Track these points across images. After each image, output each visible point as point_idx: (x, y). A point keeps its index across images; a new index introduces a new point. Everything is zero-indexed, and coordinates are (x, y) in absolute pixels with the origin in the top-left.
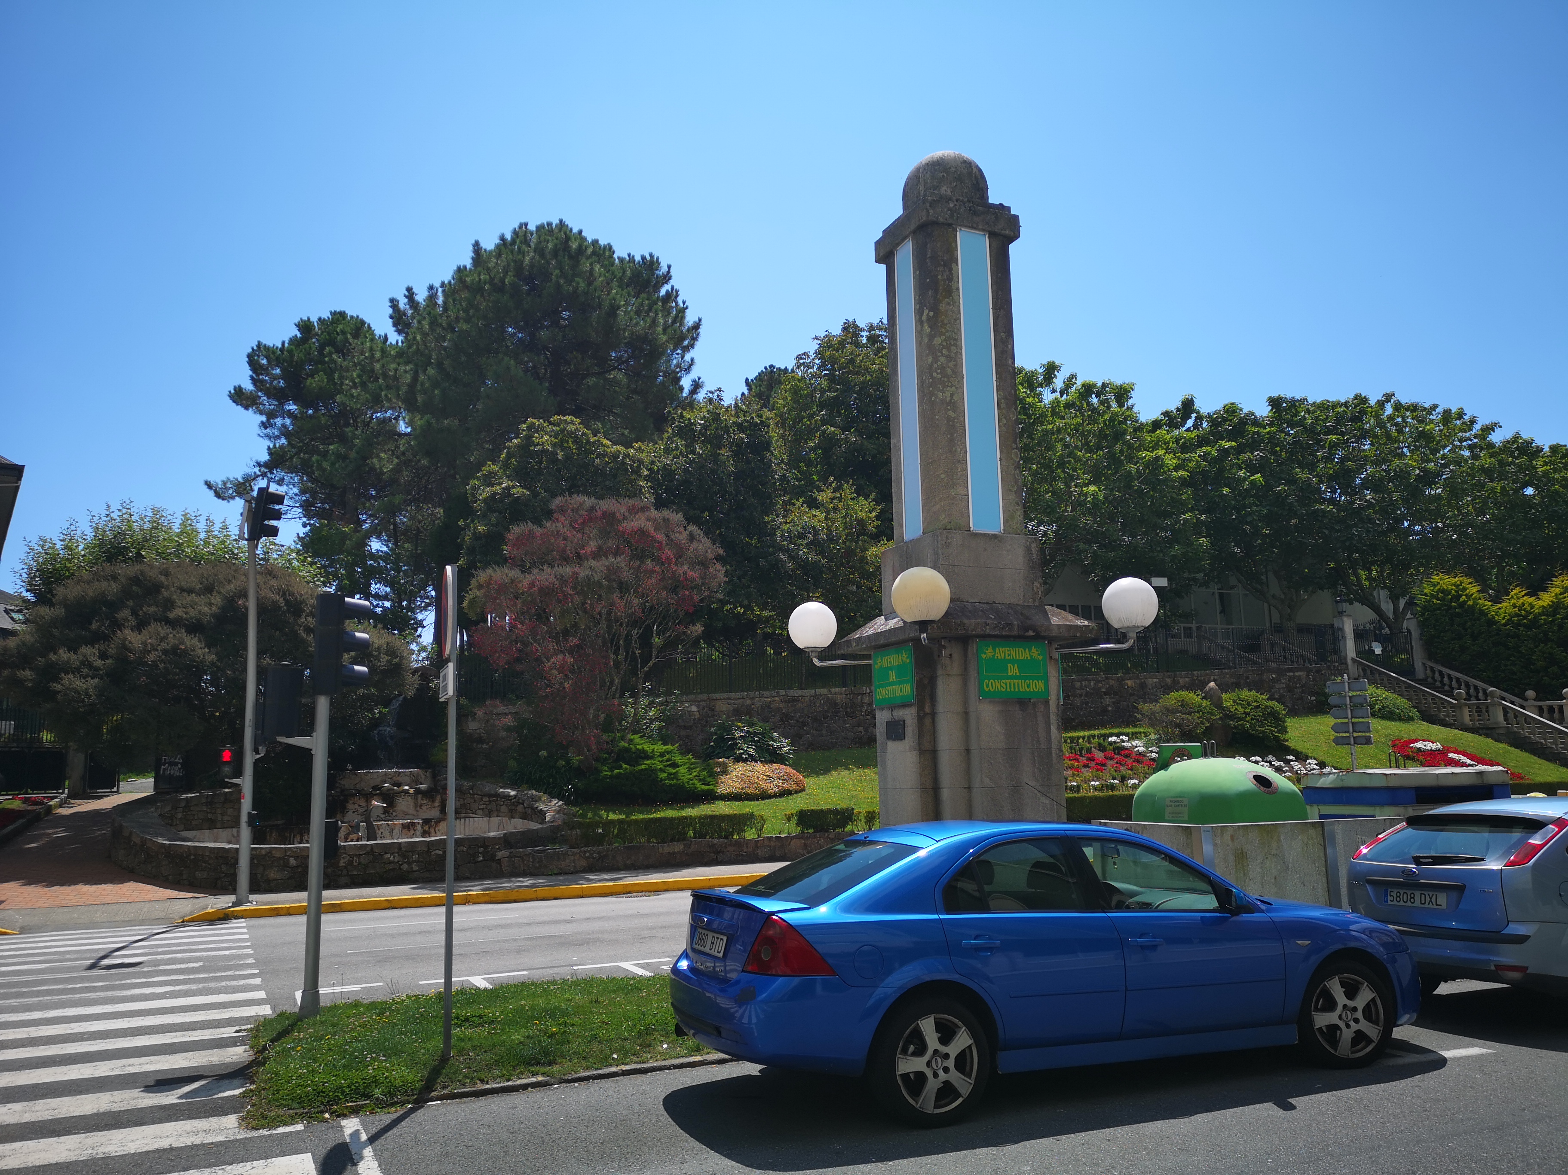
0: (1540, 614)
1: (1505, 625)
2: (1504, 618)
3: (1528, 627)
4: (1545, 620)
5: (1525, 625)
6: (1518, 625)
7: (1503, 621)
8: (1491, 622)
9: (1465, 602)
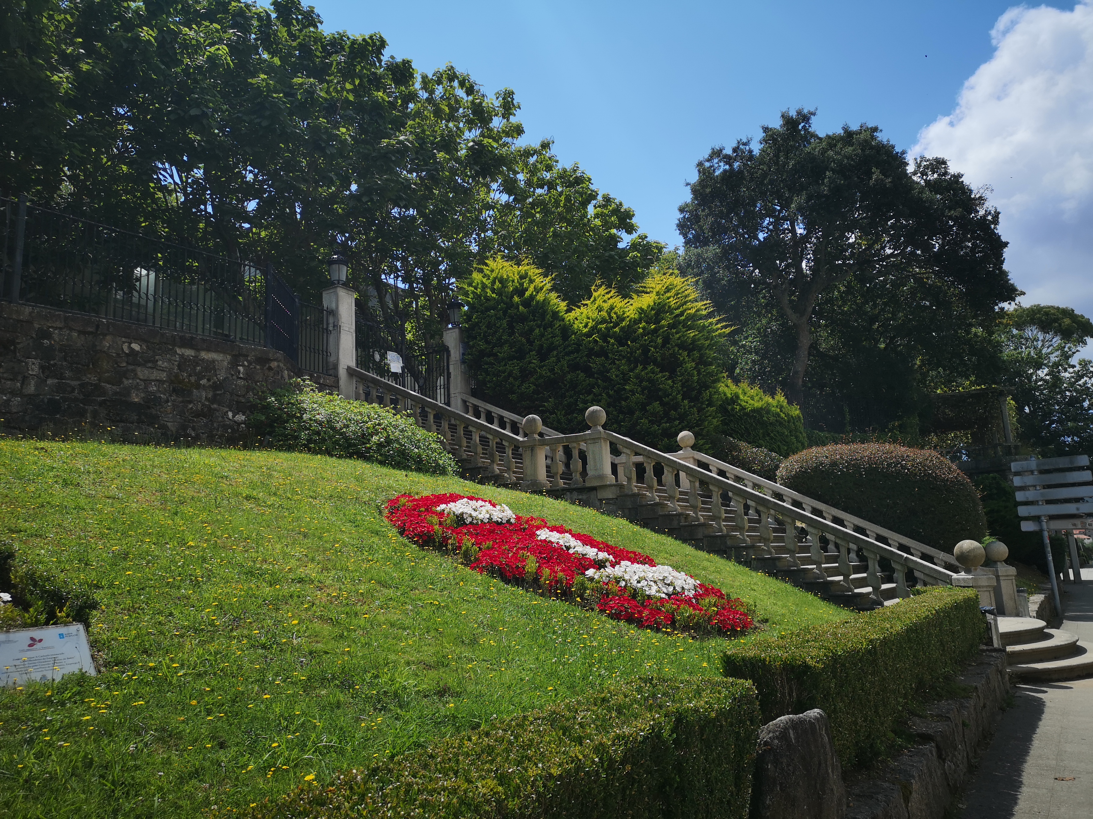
0: (637, 321)
1: (589, 335)
2: (586, 326)
3: (621, 341)
4: (644, 328)
5: (614, 336)
6: (605, 336)
7: (585, 330)
8: (566, 330)
9: (532, 297)
